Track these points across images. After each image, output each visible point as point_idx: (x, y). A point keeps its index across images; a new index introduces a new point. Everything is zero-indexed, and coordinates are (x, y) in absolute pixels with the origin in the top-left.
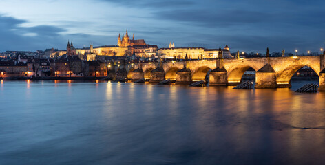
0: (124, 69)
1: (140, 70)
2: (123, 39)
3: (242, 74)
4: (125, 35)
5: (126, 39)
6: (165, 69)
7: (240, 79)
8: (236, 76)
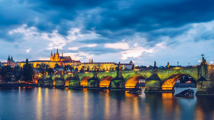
0: (51, 78)
1: (62, 79)
2: (55, 56)
3: (136, 82)
4: (56, 52)
5: (56, 56)
6: (80, 78)
7: (134, 85)
8: (131, 83)
